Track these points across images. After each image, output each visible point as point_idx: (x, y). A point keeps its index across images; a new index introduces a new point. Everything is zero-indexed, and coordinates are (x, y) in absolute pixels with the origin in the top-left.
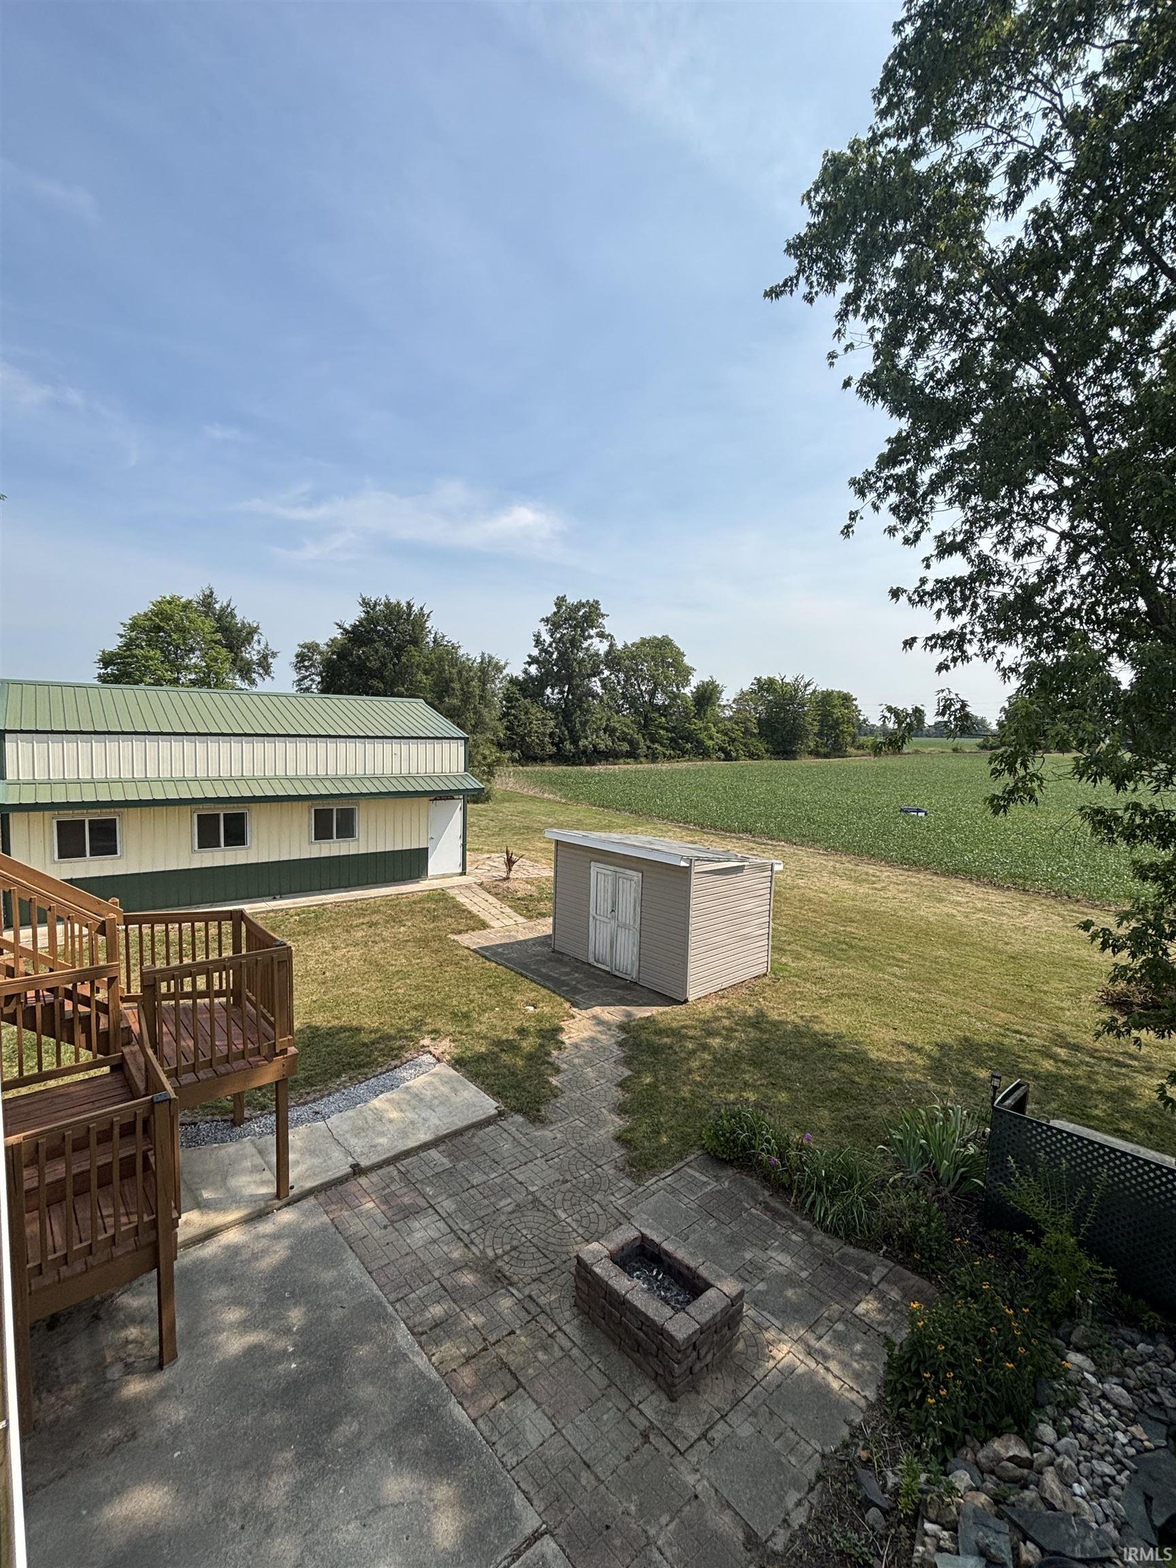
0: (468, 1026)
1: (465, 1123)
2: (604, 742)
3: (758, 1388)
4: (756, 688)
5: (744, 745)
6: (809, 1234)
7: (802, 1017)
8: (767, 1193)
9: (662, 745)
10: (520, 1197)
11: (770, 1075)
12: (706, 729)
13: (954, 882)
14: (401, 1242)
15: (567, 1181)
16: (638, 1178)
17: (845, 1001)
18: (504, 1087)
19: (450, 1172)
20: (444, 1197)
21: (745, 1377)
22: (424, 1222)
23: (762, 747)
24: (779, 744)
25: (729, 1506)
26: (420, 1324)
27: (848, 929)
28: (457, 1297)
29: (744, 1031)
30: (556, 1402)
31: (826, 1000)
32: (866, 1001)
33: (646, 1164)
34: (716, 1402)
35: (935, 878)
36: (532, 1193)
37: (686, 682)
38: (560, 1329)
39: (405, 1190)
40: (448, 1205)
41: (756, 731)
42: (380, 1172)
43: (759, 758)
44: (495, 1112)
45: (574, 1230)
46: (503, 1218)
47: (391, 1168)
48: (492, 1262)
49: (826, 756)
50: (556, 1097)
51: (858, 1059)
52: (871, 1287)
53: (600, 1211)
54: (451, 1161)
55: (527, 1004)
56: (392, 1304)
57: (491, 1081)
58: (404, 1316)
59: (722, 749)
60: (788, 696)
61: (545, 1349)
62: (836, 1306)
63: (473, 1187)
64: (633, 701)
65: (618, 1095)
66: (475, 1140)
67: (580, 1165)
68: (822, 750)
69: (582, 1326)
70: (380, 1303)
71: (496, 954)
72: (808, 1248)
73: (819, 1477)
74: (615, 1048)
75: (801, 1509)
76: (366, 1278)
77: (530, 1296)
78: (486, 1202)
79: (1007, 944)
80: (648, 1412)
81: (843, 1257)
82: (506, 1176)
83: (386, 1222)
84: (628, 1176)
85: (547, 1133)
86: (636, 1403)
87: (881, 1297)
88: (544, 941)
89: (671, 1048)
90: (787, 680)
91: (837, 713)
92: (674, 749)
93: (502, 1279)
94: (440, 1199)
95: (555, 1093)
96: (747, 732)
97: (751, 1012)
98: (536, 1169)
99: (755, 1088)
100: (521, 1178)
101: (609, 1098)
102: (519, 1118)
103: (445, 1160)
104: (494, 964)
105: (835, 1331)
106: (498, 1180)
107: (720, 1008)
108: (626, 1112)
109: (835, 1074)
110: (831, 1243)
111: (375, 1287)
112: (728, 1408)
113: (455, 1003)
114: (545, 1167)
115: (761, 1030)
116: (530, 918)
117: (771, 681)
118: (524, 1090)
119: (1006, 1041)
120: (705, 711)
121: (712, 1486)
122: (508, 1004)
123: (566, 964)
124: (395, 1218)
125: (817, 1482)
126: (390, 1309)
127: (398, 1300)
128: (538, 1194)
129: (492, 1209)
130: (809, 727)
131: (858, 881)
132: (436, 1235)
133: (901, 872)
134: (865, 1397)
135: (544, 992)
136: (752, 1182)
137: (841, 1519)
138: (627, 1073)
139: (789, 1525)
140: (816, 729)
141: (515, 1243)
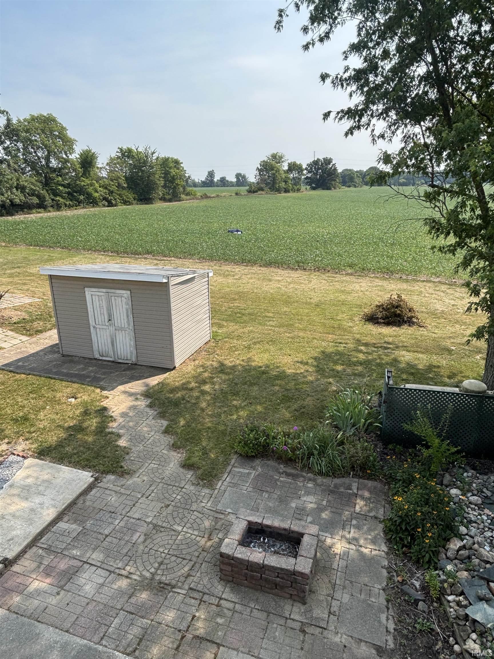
0: (32, 425)
1: (75, 495)
2: (18, 197)
3: (339, 573)
4: (120, 155)
5: (120, 195)
6: (314, 480)
7: (243, 360)
8: (282, 466)
9: (63, 197)
10: (144, 528)
11: (246, 399)
12: (92, 185)
13: (272, 269)
14: (77, 598)
15: (169, 505)
16: (211, 486)
17: (257, 346)
18: (88, 460)
19: (84, 533)
20: (90, 552)
21: (330, 571)
22: (86, 575)
23: (130, 196)
24: (141, 194)
25: (361, 640)
26: (128, 646)
27: (236, 305)
28: (143, 614)
29: (217, 377)
30: (246, 642)
31: (249, 348)
32: (268, 343)
33: (211, 476)
34: (325, 592)
35: (262, 268)
36: (151, 523)
37: (71, 150)
38: (221, 599)
39: (56, 560)
40: (97, 556)
41: (125, 185)
42: (27, 556)
43: (130, 204)
44: (92, 479)
45: (192, 534)
46: (141, 547)
47: (34, 549)
48: (152, 579)
49: (170, 201)
50: (128, 454)
51: (282, 376)
52: (356, 495)
53: (200, 516)
54: (79, 525)
55: (68, 397)
56: (99, 643)
57: (75, 458)
58: (113, 646)
59: (105, 199)
60: (142, 161)
61: (219, 615)
62: (347, 513)
63: (107, 536)
64: (33, 165)
65: (169, 439)
66: (88, 503)
67: (170, 492)
68: (167, 197)
69: (232, 590)
70: (90, 648)
71: (18, 367)
72: (318, 488)
73: (388, 601)
74: (148, 410)
75: (389, 621)
76: (67, 637)
77: (191, 589)
78: (123, 542)
79: (311, 299)
80: (297, 617)
81: (336, 486)
82: (126, 518)
83: (56, 589)
84: (203, 487)
85: (135, 479)
86: (288, 616)
87: (363, 498)
88: (53, 349)
89: (183, 399)
90: (140, 150)
91: (173, 172)
92: (71, 200)
93: (166, 587)
94: (88, 555)
95: (126, 451)
96: (119, 186)
97: (215, 364)
98: (143, 506)
99: (243, 408)
100: (137, 516)
101: (163, 443)
102: (111, 477)
103: (74, 526)
104: (23, 376)
105: (354, 526)
106: (122, 524)
107: (197, 367)
108: (179, 448)
109: (277, 388)
110: (326, 481)
111: (78, 640)
112: (332, 592)
113: (9, 412)
114: (147, 502)
115: (226, 374)
116: (30, 335)
117: (130, 151)
118: (104, 457)
119: (339, 349)
120: (89, 172)
121: (349, 636)
122: (54, 401)
123: (78, 363)
124: (62, 583)
125: (388, 604)
126: (100, 648)
127: (102, 639)
128: (154, 522)
129: (130, 545)
130: (158, 182)
131: (226, 276)
132: (101, 581)
133: (244, 267)
134: (383, 551)
135: (76, 386)
136: (271, 463)
137: (408, 615)
138: (165, 423)
139: (390, 632)
140: (162, 183)
141: (159, 560)
